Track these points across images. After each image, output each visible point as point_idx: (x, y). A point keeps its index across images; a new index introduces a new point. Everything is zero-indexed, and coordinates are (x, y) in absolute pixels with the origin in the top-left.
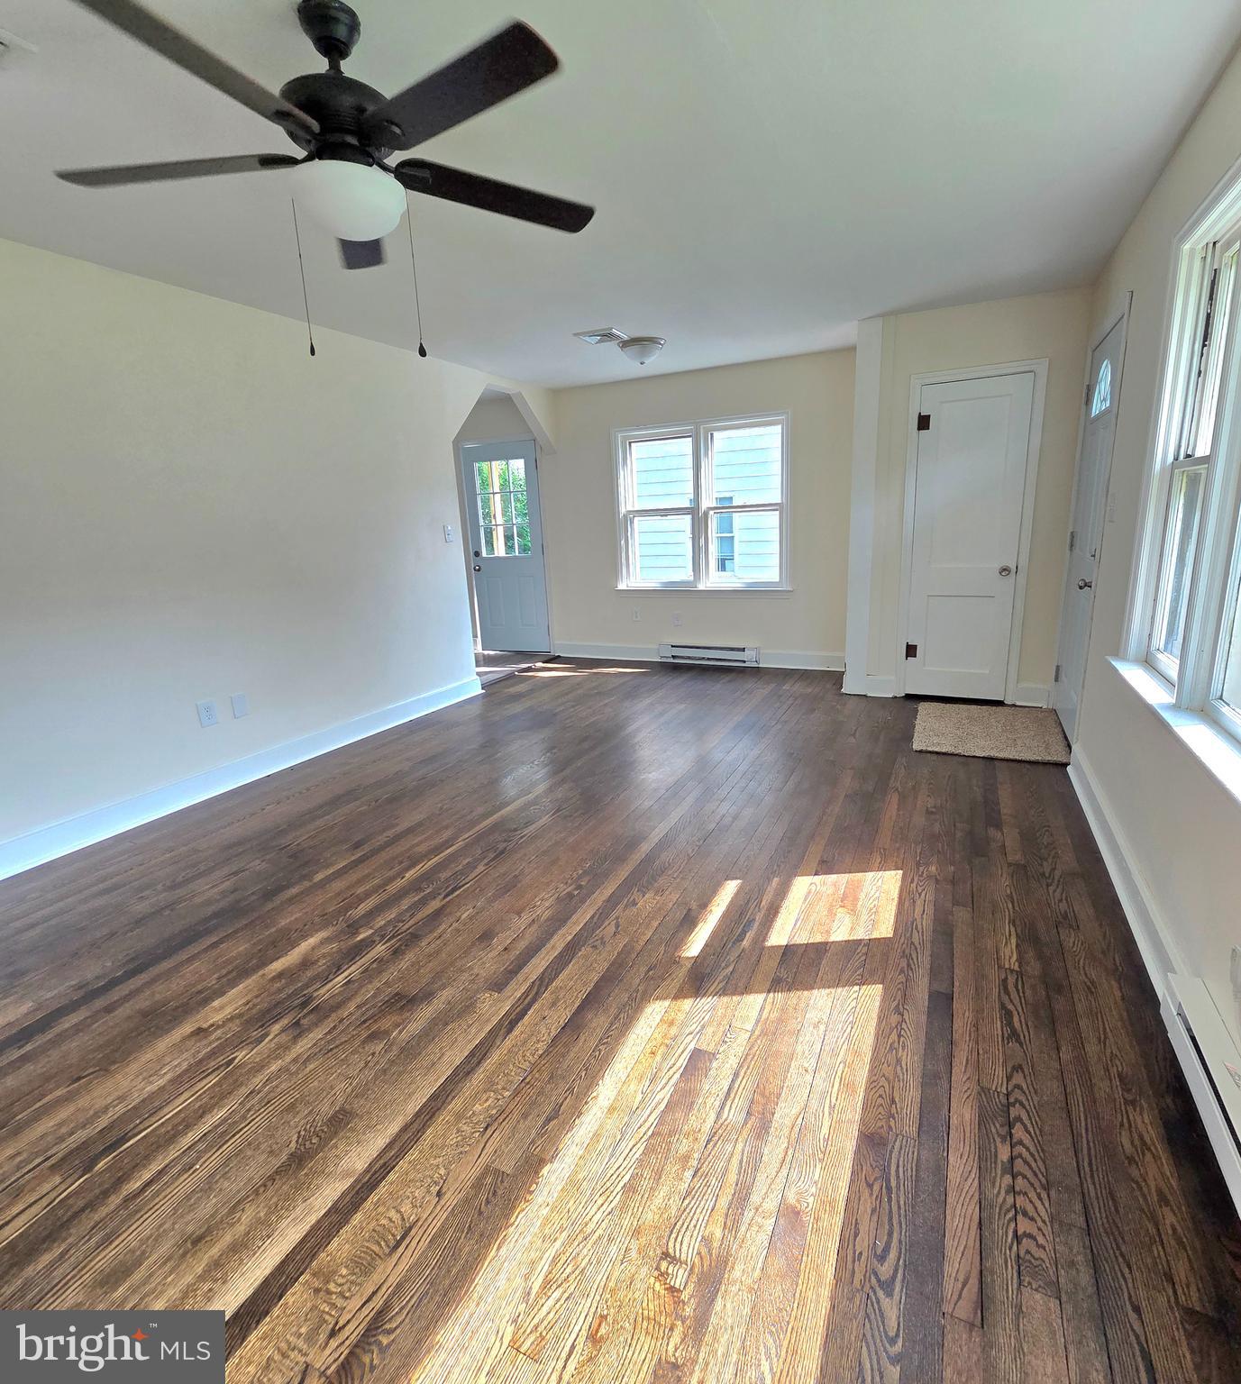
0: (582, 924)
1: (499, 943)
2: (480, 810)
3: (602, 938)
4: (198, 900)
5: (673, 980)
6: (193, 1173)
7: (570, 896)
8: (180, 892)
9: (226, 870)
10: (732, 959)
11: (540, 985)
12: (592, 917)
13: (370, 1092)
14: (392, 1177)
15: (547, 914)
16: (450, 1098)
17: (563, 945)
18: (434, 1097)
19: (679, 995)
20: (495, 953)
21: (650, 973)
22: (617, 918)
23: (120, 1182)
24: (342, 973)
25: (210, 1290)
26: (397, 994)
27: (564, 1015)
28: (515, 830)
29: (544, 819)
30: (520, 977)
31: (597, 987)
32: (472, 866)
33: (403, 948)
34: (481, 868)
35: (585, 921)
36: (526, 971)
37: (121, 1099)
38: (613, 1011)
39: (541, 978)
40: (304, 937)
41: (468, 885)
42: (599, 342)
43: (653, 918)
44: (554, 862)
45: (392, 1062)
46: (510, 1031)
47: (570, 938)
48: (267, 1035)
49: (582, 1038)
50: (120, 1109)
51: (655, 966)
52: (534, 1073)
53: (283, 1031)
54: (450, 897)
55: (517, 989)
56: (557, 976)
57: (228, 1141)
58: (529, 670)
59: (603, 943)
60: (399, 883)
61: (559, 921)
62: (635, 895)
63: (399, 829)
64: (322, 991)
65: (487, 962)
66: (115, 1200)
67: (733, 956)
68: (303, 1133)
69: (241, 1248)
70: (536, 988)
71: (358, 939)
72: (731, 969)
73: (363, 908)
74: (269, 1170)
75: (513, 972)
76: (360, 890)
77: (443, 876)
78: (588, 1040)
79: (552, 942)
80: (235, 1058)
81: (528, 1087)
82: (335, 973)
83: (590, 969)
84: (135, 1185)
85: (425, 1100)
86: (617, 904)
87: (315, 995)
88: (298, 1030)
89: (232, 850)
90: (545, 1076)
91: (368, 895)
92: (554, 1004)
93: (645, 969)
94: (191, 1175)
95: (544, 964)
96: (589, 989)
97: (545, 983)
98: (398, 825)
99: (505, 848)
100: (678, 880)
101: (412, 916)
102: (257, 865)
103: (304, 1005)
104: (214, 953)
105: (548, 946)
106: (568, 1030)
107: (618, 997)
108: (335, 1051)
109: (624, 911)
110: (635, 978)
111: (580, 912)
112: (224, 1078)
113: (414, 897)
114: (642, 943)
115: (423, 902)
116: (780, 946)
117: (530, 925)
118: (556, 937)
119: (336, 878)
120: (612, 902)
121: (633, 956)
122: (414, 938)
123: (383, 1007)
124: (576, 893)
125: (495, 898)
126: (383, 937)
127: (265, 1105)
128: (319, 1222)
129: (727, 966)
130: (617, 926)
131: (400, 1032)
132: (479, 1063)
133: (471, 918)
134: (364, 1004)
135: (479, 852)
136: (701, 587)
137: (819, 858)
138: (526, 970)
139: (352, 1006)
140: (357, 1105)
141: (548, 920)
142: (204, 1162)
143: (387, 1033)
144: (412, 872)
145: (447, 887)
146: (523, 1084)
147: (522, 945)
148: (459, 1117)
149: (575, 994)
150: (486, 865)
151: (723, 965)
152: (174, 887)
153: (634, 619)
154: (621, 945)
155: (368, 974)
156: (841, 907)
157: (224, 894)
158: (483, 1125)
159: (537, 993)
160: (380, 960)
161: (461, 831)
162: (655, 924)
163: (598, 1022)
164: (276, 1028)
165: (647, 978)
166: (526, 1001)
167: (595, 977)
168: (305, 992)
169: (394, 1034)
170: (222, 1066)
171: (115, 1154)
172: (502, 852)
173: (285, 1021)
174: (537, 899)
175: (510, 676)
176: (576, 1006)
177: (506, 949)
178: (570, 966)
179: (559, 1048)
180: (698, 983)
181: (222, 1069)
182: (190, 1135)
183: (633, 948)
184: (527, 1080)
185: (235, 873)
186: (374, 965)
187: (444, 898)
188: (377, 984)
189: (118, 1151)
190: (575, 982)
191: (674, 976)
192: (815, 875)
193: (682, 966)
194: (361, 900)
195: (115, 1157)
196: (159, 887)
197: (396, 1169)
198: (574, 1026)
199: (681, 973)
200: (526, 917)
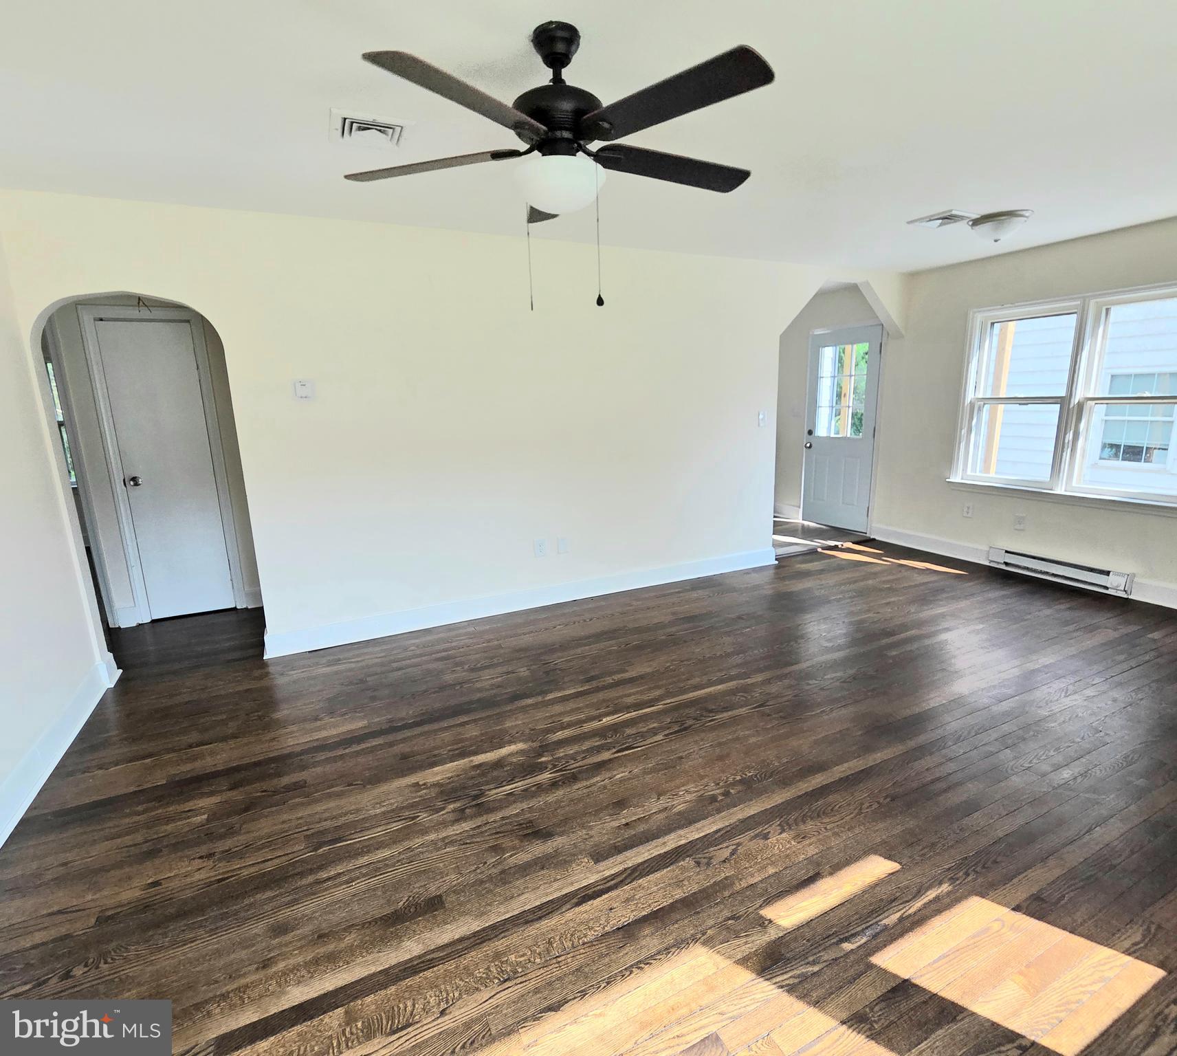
0: (703, 834)
1: (627, 815)
2: (696, 681)
3: (711, 858)
4: (478, 685)
5: (746, 943)
6: (350, 886)
7: (713, 799)
8: (474, 675)
9: (504, 669)
10: (825, 958)
11: (630, 875)
12: (719, 830)
13: (463, 894)
14: (428, 973)
15: (680, 808)
16: (503, 935)
17: (673, 846)
18: (493, 927)
19: (743, 962)
20: (615, 824)
21: (730, 922)
22: (738, 845)
23: (321, 868)
24: (513, 784)
25: (303, 976)
26: (531, 822)
27: (626, 915)
28: (711, 711)
29: (744, 709)
30: (620, 858)
31: (672, 907)
32: (654, 732)
33: (560, 783)
34: (659, 737)
35: (708, 832)
36: (628, 855)
37: (358, 810)
38: (670, 940)
39: (634, 869)
40: (510, 743)
41: (639, 749)
42: (941, 225)
43: (773, 863)
44: (721, 758)
45: (490, 878)
46: (578, 904)
47: (683, 842)
48: (443, 809)
49: (627, 949)
50: (351, 817)
51: (739, 918)
52: (569, 956)
53: (453, 811)
54: (620, 754)
55: (612, 867)
56: (648, 874)
57: (376, 876)
58: (835, 548)
59: (708, 864)
60: (595, 724)
61: (687, 819)
62: (774, 828)
63: (626, 675)
64: (494, 791)
65: (604, 828)
66: (311, 879)
67: (828, 956)
68: (411, 899)
69: (332, 959)
70: (624, 876)
71: (539, 760)
72: (816, 969)
73: (560, 735)
74: (378, 913)
75: (618, 850)
76: (566, 719)
77: (629, 731)
78: (629, 955)
79: (667, 838)
80: (418, 816)
81: (557, 965)
82: (509, 781)
83: (679, 884)
84: (324, 875)
85: (487, 925)
86: (750, 829)
87: (487, 793)
88: (461, 816)
89: (520, 653)
90: (575, 965)
91: (569, 725)
92: (627, 900)
93: (727, 913)
94: (348, 887)
95: (646, 856)
96: (665, 904)
97: (634, 876)
98: (627, 671)
99: (691, 726)
100: (829, 833)
101: (584, 758)
102: (524, 672)
103: (476, 797)
104: (460, 729)
105: (661, 840)
106: (621, 934)
107: (684, 927)
108: (468, 846)
109: (751, 840)
110: (711, 918)
111: (710, 819)
112: (404, 827)
113: (596, 742)
114: (744, 884)
115: (599, 749)
116: (895, 976)
117: (660, 811)
118: (673, 835)
119: (559, 702)
120: (746, 825)
121: (726, 894)
122: (574, 778)
123: (515, 828)
124: (720, 798)
125: (654, 770)
126: (555, 766)
127: (409, 863)
128: (374, 975)
129: (814, 963)
130: (732, 854)
131: (511, 856)
132: (540, 918)
133: (622, 781)
134: (507, 818)
135: (669, 720)
136: (1060, 490)
137: (1034, 890)
138: (628, 853)
139: (499, 815)
140: (450, 900)
141: (679, 813)
142: (358, 883)
143: (504, 851)
144: (609, 718)
145: (623, 744)
146: (554, 961)
147: (641, 828)
148: (497, 955)
149: (650, 902)
150: (665, 735)
151: (811, 959)
152: (472, 670)
153: (965, 514)
154: (723, 875)
155: (527, 794)
156: (1021, 973)
157: (493, 687)
158: (506, 977)
159: (622, 881)
160: (539, 786)
161: (669, 694)
162: (771, 870)
163: (650, 941)
164: (451, 806)
165: (723, 926)
166: (608, 885)
167: (679, 894)
168: (482, 788)
169: (508, 855)
170: (409, 818)
171: (331, 847)
172: (686, 729)
173: (458, 805)
174: (683, 788)
175: (813, 552)
176: (644, 913)
177: (627, 824)
178: (665, 870)
179: (602, 948)
180: (769, 963)
181: (408, 820)
182: (366, 858)
183: (733, 884)
184: (559, 959)
185: (508, 673)
186: (533, 789)
187: (615, 753)
188: (525, 806)
189: (335, 846)
190: (659, 890)
191: (750, 939)
192: (1013, 909)
193: (766, 933)
194: (563, 728)
195: (330, 849)
196: (466, 667)
197: (435, 969)
198: (628, 932)
199: (760, 940)
200: (663, 802)
